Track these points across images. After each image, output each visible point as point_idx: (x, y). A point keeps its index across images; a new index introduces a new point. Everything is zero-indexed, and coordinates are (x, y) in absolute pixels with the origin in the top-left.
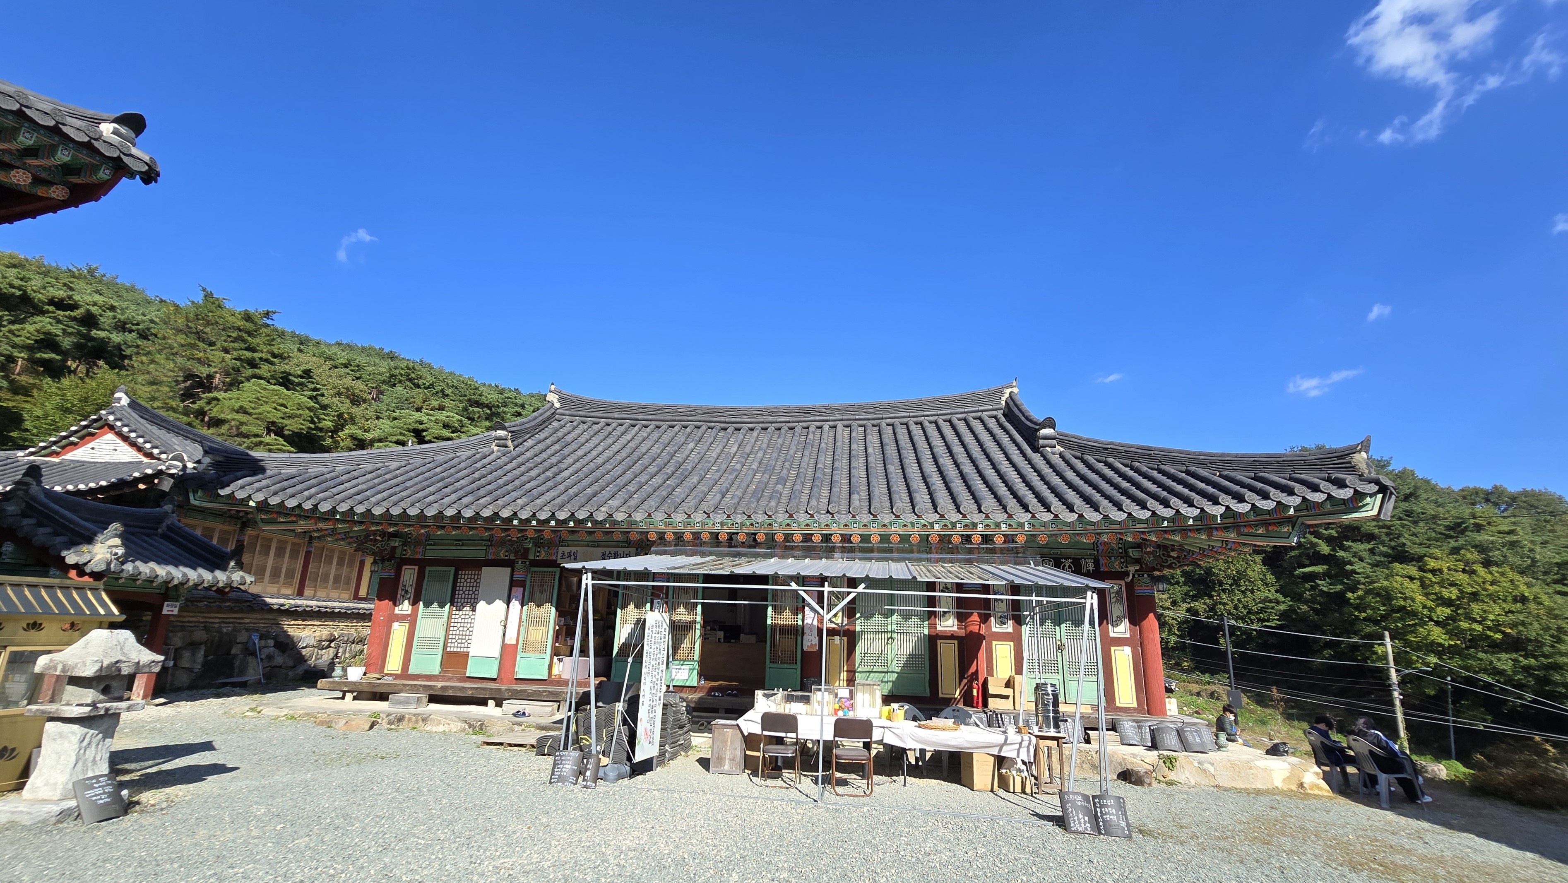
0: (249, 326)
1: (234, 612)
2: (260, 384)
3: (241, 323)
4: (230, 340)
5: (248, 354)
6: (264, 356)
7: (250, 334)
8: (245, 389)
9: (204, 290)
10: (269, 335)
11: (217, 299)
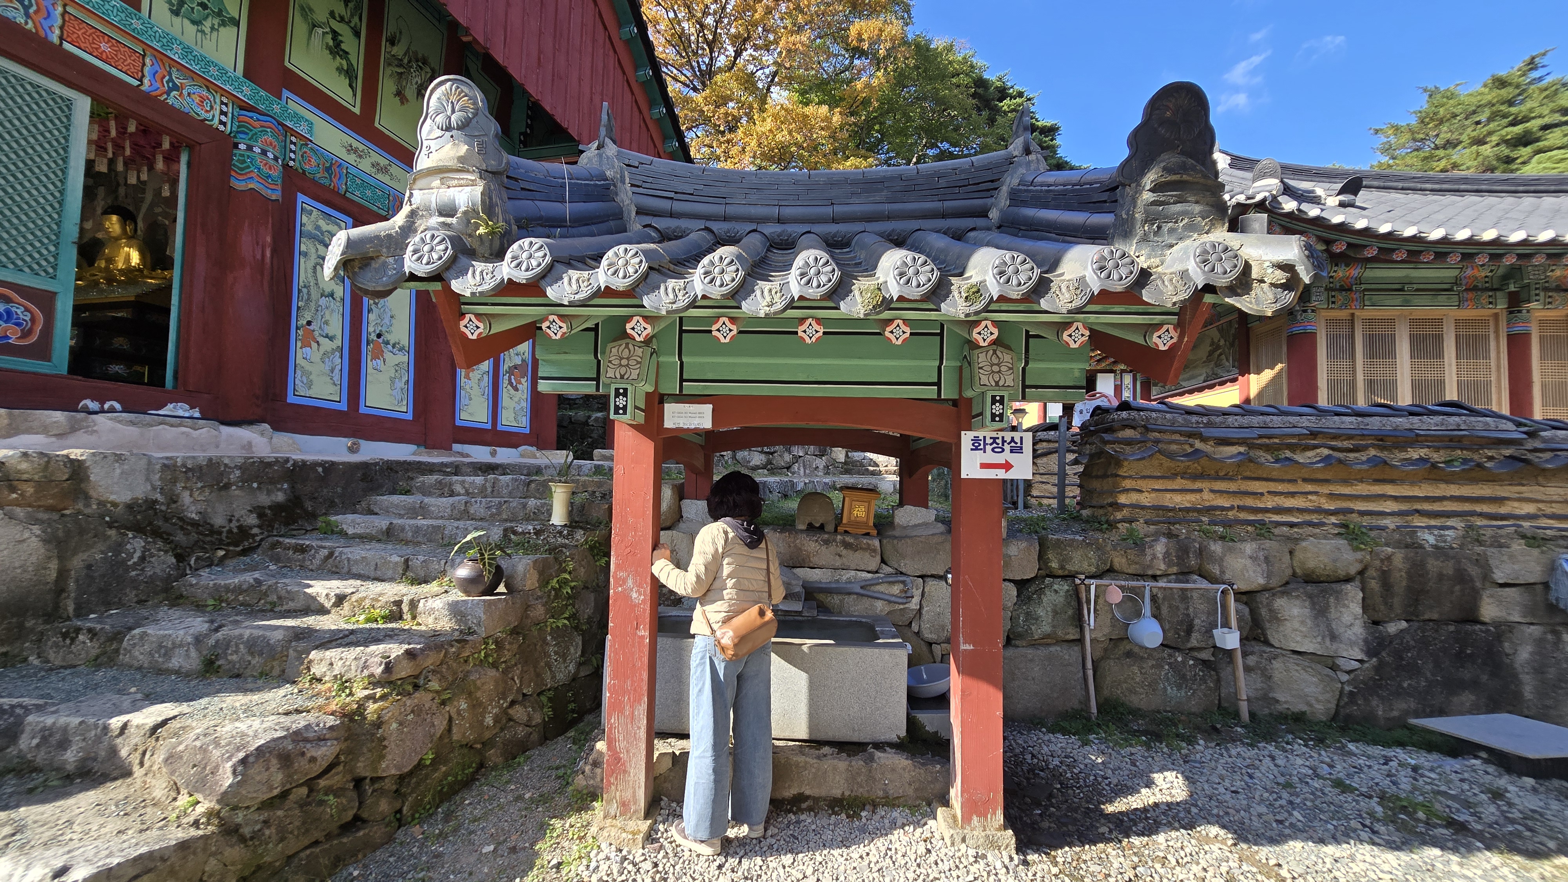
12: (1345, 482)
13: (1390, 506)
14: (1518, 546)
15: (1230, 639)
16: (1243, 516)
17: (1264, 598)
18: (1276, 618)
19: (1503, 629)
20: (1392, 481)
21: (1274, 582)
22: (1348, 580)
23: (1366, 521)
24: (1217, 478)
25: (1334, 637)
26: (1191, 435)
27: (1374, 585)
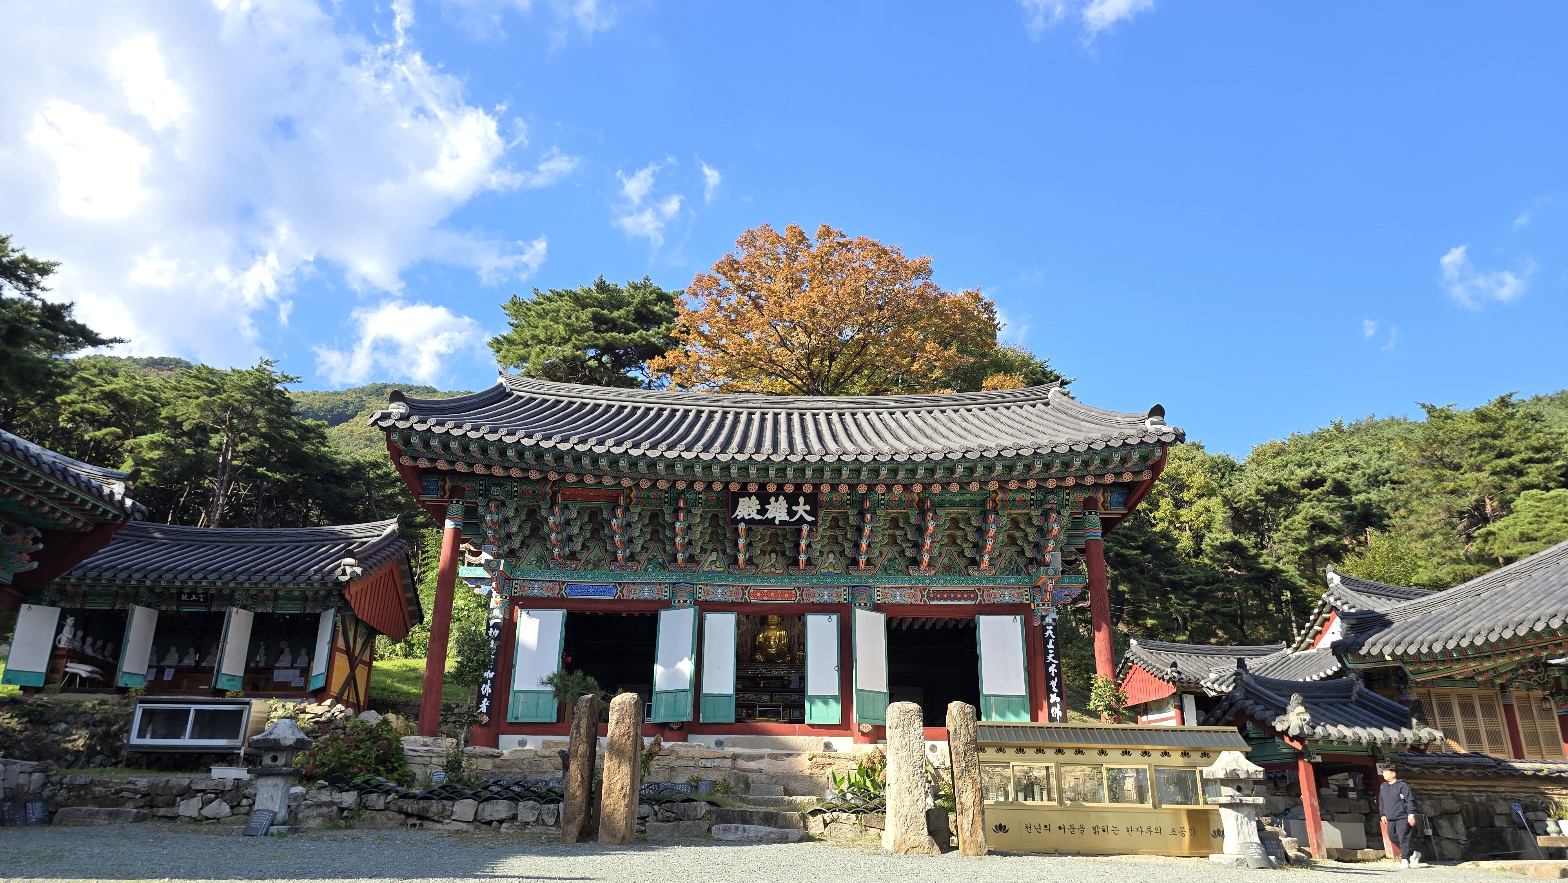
0: (1490, 426)
1: (1480, 779)
2: (1532, 496)
3: (1478, 427)
4: (1475, 453)
5: (1503, 463)
6: (1524, 456)
7: (1495, 437)
8: (1518, 508)
9: (1424, 406)
10: (1518, 427)
11: (1442, 410)
12: (1451, 780)
13: (1465, 789)
14: (1501, 801)
15: (1430, 832)
16: (1424, 792)
17: (1435, 819)
18: (1440, 827)
19: (1502, 829)
20: (1463, 780)
21: (1437, 814)
22: (1458, 813)
23: (1459, 794)
24: (1414, 779)
25: (1457, 833)
26: (1403, 763)
27: (1465, 815)
